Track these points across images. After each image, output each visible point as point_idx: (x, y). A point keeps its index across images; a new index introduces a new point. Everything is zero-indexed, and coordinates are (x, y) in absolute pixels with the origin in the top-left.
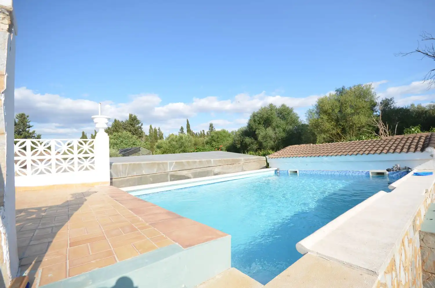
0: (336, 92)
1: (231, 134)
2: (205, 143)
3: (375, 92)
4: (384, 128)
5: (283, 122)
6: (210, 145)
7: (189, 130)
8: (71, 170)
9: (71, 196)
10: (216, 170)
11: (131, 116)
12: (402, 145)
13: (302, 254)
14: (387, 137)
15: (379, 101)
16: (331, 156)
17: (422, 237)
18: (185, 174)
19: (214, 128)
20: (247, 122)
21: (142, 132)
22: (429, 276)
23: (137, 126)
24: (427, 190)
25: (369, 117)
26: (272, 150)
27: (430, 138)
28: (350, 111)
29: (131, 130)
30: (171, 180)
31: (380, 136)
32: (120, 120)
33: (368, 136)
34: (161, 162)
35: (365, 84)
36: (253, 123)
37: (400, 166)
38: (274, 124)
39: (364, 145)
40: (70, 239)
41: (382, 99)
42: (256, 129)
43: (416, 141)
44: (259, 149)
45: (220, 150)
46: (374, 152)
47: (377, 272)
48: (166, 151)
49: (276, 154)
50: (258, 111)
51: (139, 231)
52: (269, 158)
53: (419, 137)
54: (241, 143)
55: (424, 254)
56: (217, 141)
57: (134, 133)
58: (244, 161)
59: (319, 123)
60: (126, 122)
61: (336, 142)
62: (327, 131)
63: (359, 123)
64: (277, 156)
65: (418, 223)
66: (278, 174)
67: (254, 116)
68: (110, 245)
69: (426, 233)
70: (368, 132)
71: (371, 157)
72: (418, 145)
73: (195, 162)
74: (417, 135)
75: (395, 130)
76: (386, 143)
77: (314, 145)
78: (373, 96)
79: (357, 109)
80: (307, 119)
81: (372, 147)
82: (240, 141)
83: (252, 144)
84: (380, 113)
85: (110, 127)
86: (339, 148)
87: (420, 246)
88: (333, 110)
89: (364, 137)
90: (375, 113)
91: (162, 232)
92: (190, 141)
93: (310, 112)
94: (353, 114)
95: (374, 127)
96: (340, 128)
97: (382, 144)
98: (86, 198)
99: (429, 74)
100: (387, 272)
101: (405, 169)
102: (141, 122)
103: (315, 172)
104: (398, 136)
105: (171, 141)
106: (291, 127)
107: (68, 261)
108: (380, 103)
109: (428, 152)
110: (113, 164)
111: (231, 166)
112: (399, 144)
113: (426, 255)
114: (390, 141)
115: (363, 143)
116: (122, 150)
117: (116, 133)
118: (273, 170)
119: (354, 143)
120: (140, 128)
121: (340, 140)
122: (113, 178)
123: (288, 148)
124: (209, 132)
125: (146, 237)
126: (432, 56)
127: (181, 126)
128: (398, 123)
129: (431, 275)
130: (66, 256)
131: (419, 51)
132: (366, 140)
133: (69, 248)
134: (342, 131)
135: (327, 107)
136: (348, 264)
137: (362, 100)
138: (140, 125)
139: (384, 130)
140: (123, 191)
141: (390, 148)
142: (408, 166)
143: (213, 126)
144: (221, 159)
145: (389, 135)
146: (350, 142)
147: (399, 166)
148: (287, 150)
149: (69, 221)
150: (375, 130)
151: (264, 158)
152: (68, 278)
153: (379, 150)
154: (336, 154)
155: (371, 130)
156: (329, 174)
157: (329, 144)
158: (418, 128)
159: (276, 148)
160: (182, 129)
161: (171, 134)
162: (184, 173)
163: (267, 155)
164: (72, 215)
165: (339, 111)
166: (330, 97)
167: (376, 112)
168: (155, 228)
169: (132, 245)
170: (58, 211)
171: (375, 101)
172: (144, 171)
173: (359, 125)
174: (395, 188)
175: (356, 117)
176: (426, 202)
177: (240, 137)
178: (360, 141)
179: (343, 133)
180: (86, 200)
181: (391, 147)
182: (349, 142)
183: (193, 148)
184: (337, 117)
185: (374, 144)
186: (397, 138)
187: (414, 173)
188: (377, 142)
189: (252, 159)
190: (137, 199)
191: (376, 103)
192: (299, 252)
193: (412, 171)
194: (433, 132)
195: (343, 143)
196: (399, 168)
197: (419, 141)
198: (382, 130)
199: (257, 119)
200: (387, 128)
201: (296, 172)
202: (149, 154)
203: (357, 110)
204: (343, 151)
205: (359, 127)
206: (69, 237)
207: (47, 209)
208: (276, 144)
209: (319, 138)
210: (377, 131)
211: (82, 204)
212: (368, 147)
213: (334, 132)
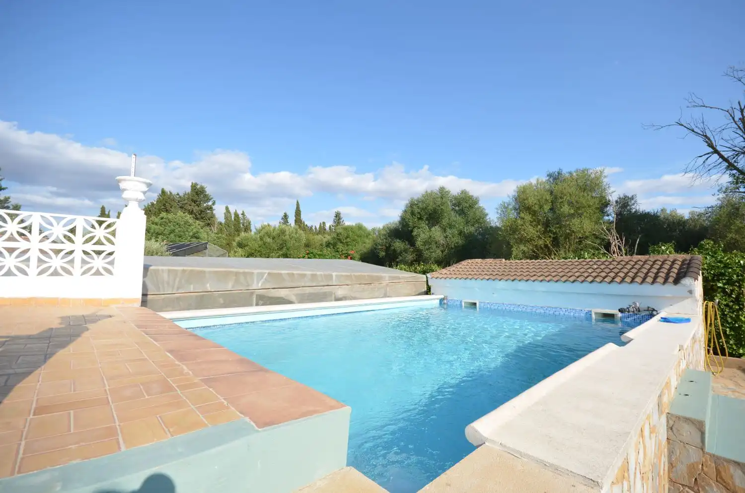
0: (548, 178)
1: (372, 234)
2: (324, 243)
3: (608, 183)
4: (618, 242)
5: (459, 219)
6: (334, 248)
7: (298, 220)
8: (67, 273)
9: (59, 321)
10: (340, 292)
11: (194, 186)
12: (645, 271)
13: (475, 444)
14: (622, 257)
15: (613, 198)
16: (534, 281)
17: (671, 423)
18: (283, 296)
19: (342, 220)
20: (400, 215)
21: (213, 216)
22: (679, 490)
23: (205, 205)
24: (682, 346)
25: (596, 223)
26: (438, 266)
27: (689, 264)
28: (567, 210)
29: (192, 211)
30: (257, 305)
31: (612, 255)
32: (174, 192)
33: (594, 254)
34: (241, 271)
35: (594, 169)
36: (409, 216)
37: (640, 304)
38: (445, 222)
39: (586, 267)
40: (37, 400)
41: (618, 196)
42: (414, 227)
43: (667, 267)
44: (415, 261)
45: (349, 257)
46: (602, 279)
47: (600, 481)
48: (253, 254)
49: (444, 271)
50: (419, 197)
51: (179, 392)
52: (432, 278)
53: (671, 260)
54: (388, 249)
55: (672, 452)
56: (347, 242)
57: (199, 216)
58: (389, 280)
59: (517, 226)
60: (184, 196)
61: (543, 258)
62: (530, 240)
63: (580, 232)
64: (446, 276)
65: (665, 399)
66: (445, 306)
67: (412, 205)
68: (115, 415)
69: (679, 418)
70: (593, 248)
71: (596, 287)
72: (670, 273)
73: (304, 276)
74: (668, 257)
75: (634, 246)
76: (620, 267)
77: (507, 261)
78: (605, 189)
79: (578, 208)
80: (498, 218)
81: (598, 270)
82: (386, 246)
83: (406, 253)
84: (613, 218)
85: (155, 203)
86: (546, 270)
87: (668, 439)
88: (541, 207)
89: (586, 254)
90: (606, 218)
91: (222, 397)
92: (298, 240)
93: (504, 207)
94: (572, 216)
95: (603, 240)
96: (550, 237)
97: (615, 268)
98: (89, 326)
99: (693, 163)
100: (615, 482)
101: (648, 310)
102: (212, 198)
103: (506, 306)
104: (639, 256)
105: (264, 236)
106: (472, 229)
107: (23, 443)
108: (614, 202)
109: (684, 285)
110: (151, 268)
111: (366, 286)
112: (640, 269)
113: (676, 455)
114: (627, 263)
115: (585, 263)
116: (173, 244)
117: (165, 214)
118: (437, 299)
119: (570, 263)
120: (210, 208)
121: (548, 257)
122: (149, 293)
123: (464, 263)
124: (333, 226)
125: (190, 404)
126: (701, 135)
127: (284, 212)
128: (640, 236)
129: (682, 489)
130: (22, 432)
131: (682, 125)
132: (590, 260)
133: (31, 416)
134: (553, 241)
135: (531, 201)
136: (552, 465)
137: (588, 195)
138: (210, 203)
139: (619, 246)
140: (165, 318)
141: (626, 274)
142: (652, 306)
143: (342, 216)
144: (349, 274)
145: (626, 254)
146: (565, 261)
147: (638, 305)
148: (463, 267)
149: (43, 367)
150: (604, 245)
151: (423, 277)
152: (17, 475)
153: (609, 277)
154: (541, 278)
155: (598, 245)
156: (529, 311)
157: (532, 261)
158: (671, 246)
159: (444, 262)
160: (285, 217)
161: (266, 223)
162: (282, 293)
163: (428, 273)
164: (52, 354)
165: (551, 209)
166: (538, 184)
167: (608, 215)
168: (210, 388)
169: (159, 419)
170: (28, 346)
171: (607, 198)
172: (208, 285)
173: (580, 235)
174: (632, 340)
175: (576, 221)
176: (680, 365)
177: (386, 239)
178: (580, 260)
179: (554, 245)
180: (88, 329)
181: (628, 273)
182: (563, 260)
183: (303, 251)
184: (547, 218)
185: (603, 267)
186: (638, 259)
187: (662, 318)
188: (607, 263)
189: (404, 278)
190: (189, 334)
191: (609, 201)
192: (470, 441)
193: (657, 314)
194: (693, 254)
195: (554, 261)
196: (638, 308)
197: (671, 267)
198: (616, 245)
199: (416, 210)
200: (623, 243)
201: (475, 304)
202: (223, 255)
203: (578, 210)
204: (554, 274)
205: (580, 238)
206: (37, 396)
207: (6, 341)
208: (445, 255)
209: (515, 251)
210: (608, 246)
211: (78, 335)
212: (593, 270)
213: (541, 242)
